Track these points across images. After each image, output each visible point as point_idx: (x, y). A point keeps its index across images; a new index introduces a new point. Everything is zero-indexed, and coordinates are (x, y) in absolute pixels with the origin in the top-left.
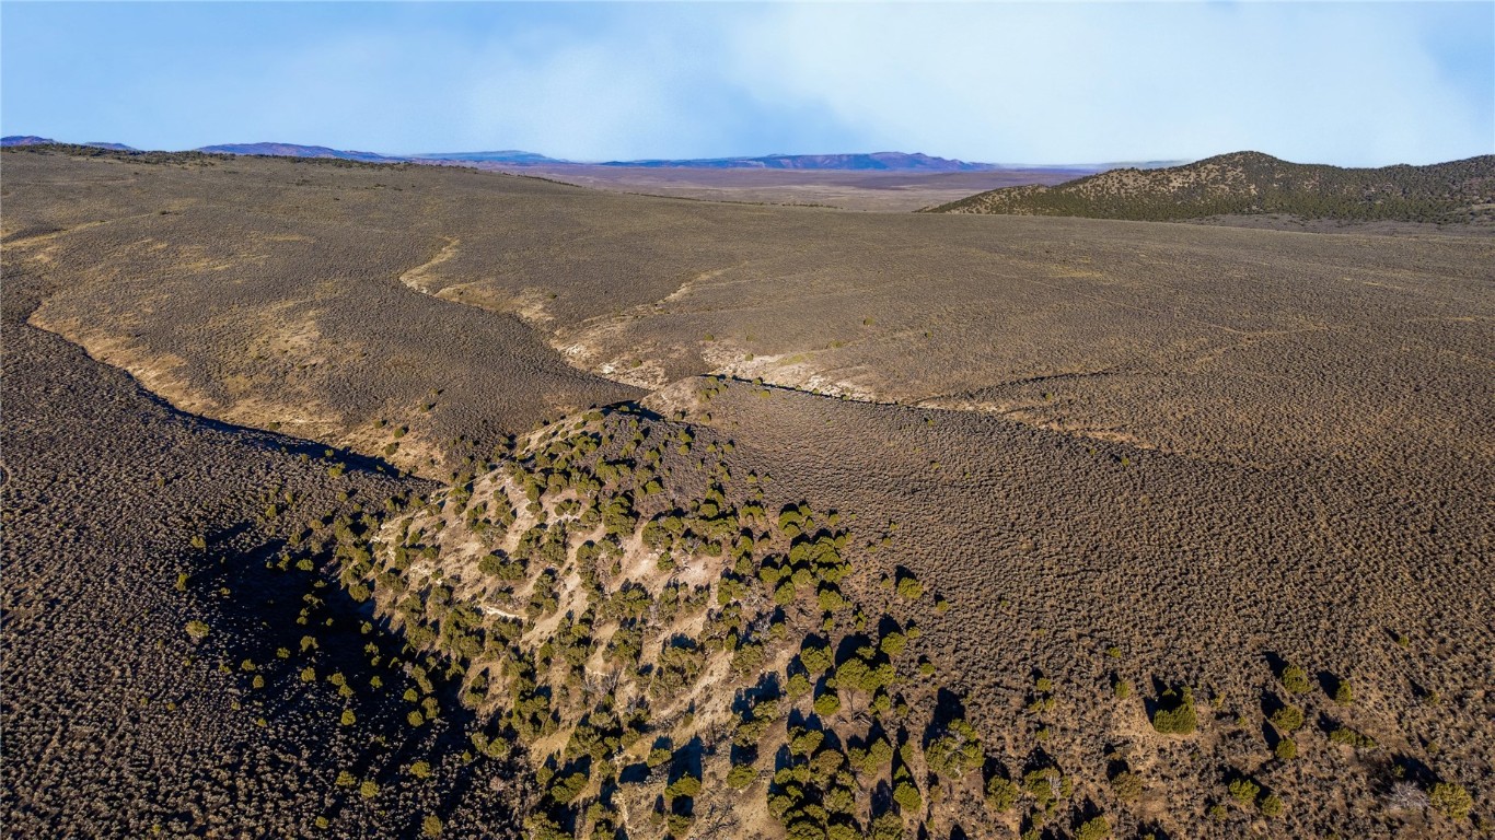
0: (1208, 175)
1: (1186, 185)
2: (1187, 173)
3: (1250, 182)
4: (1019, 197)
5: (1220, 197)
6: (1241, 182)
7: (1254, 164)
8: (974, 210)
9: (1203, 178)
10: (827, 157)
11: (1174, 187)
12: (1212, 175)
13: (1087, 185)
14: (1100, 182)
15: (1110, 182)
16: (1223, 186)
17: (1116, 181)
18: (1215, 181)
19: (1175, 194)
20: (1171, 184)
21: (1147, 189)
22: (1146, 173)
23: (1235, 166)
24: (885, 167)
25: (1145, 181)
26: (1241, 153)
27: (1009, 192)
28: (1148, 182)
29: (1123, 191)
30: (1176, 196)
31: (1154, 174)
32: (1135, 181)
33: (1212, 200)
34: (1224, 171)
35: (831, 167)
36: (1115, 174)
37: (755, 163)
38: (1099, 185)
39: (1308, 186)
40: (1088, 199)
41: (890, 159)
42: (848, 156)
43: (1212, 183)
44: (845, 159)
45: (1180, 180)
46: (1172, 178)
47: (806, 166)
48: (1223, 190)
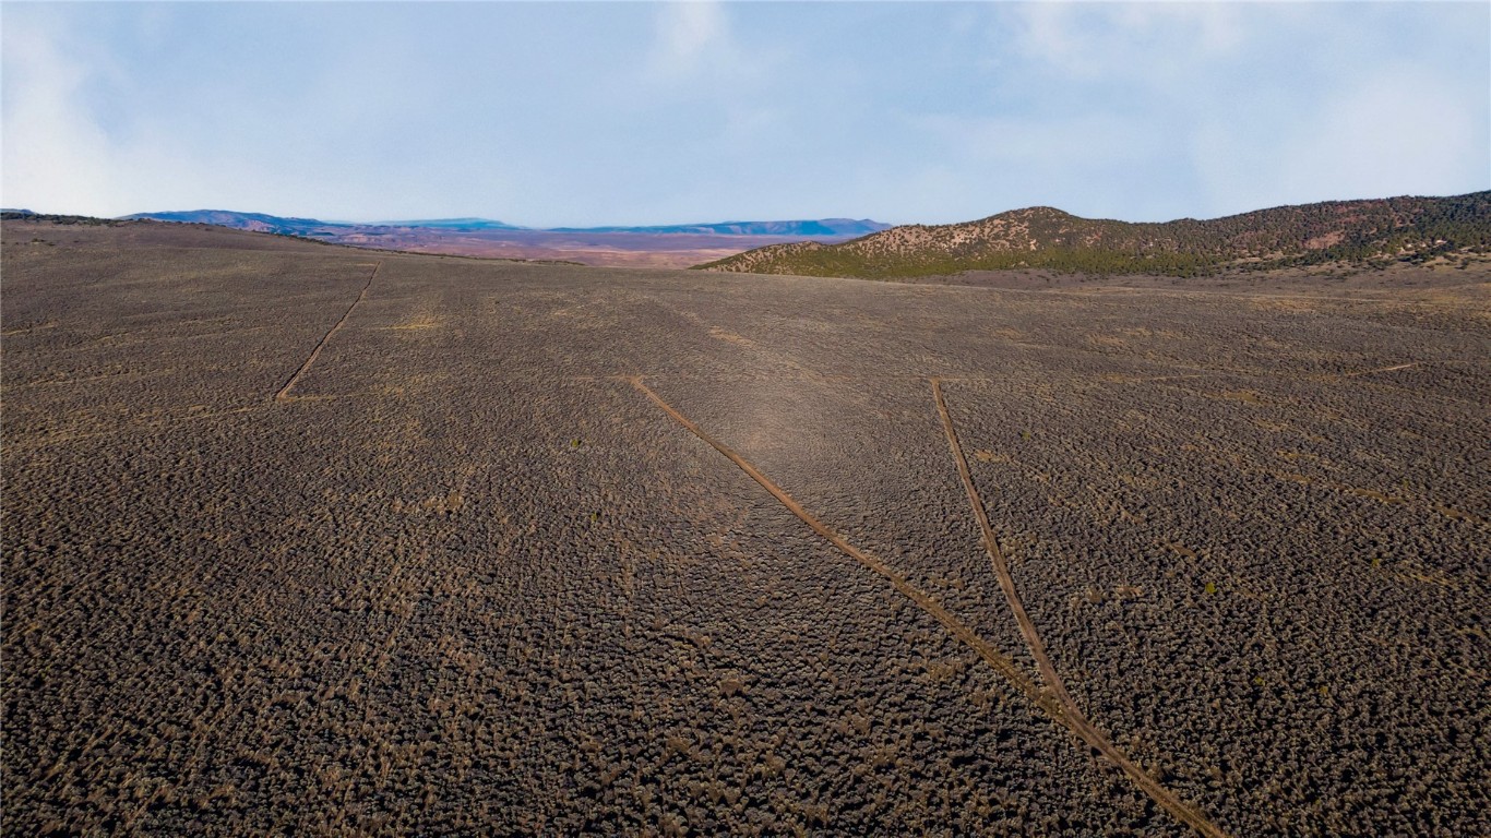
0: (992, 230)
1: (968, 241)
2: (971, 228)
3: (1031, 237)
4: (784, 254)
5: (999, 252)
6: (1023, 238)
7: (1044, 221)
8: (734, 269)
9: (986, 233)
10: (776, 223)
11: (955, 244)
12: (996, 230)
13: (868, 242)
14: (881, 239)
15: (891, 238)
16: (1004, 242)
17: (898, 238)
18: (997, 237)
19: (955, 251)
20: (953, 241)
21: (928, 246)
22: (931, 229)
23: (1021, 221)
24: (833, 233)
25: (926, 237)
26: (1032, 209)
27: (776, 250)
28: (930, 238)
29: (902, 247)
30: (956, 253)
31: (939, 230)
32: (917, 237)
33: (988, 255)
34: (1009, 226)
35: (779, 233)
36: (897, 231)
37: (705, 229)
38: (879, 242)
39: (1089, 241)
40: (864, 256)
41: (838, 225)
42: (797, 222)
43: (994, 239)
44: (794, 225)
45: (962, 236)
46: (955, 235)
47: (755, 232)
48: (1003, 245)
